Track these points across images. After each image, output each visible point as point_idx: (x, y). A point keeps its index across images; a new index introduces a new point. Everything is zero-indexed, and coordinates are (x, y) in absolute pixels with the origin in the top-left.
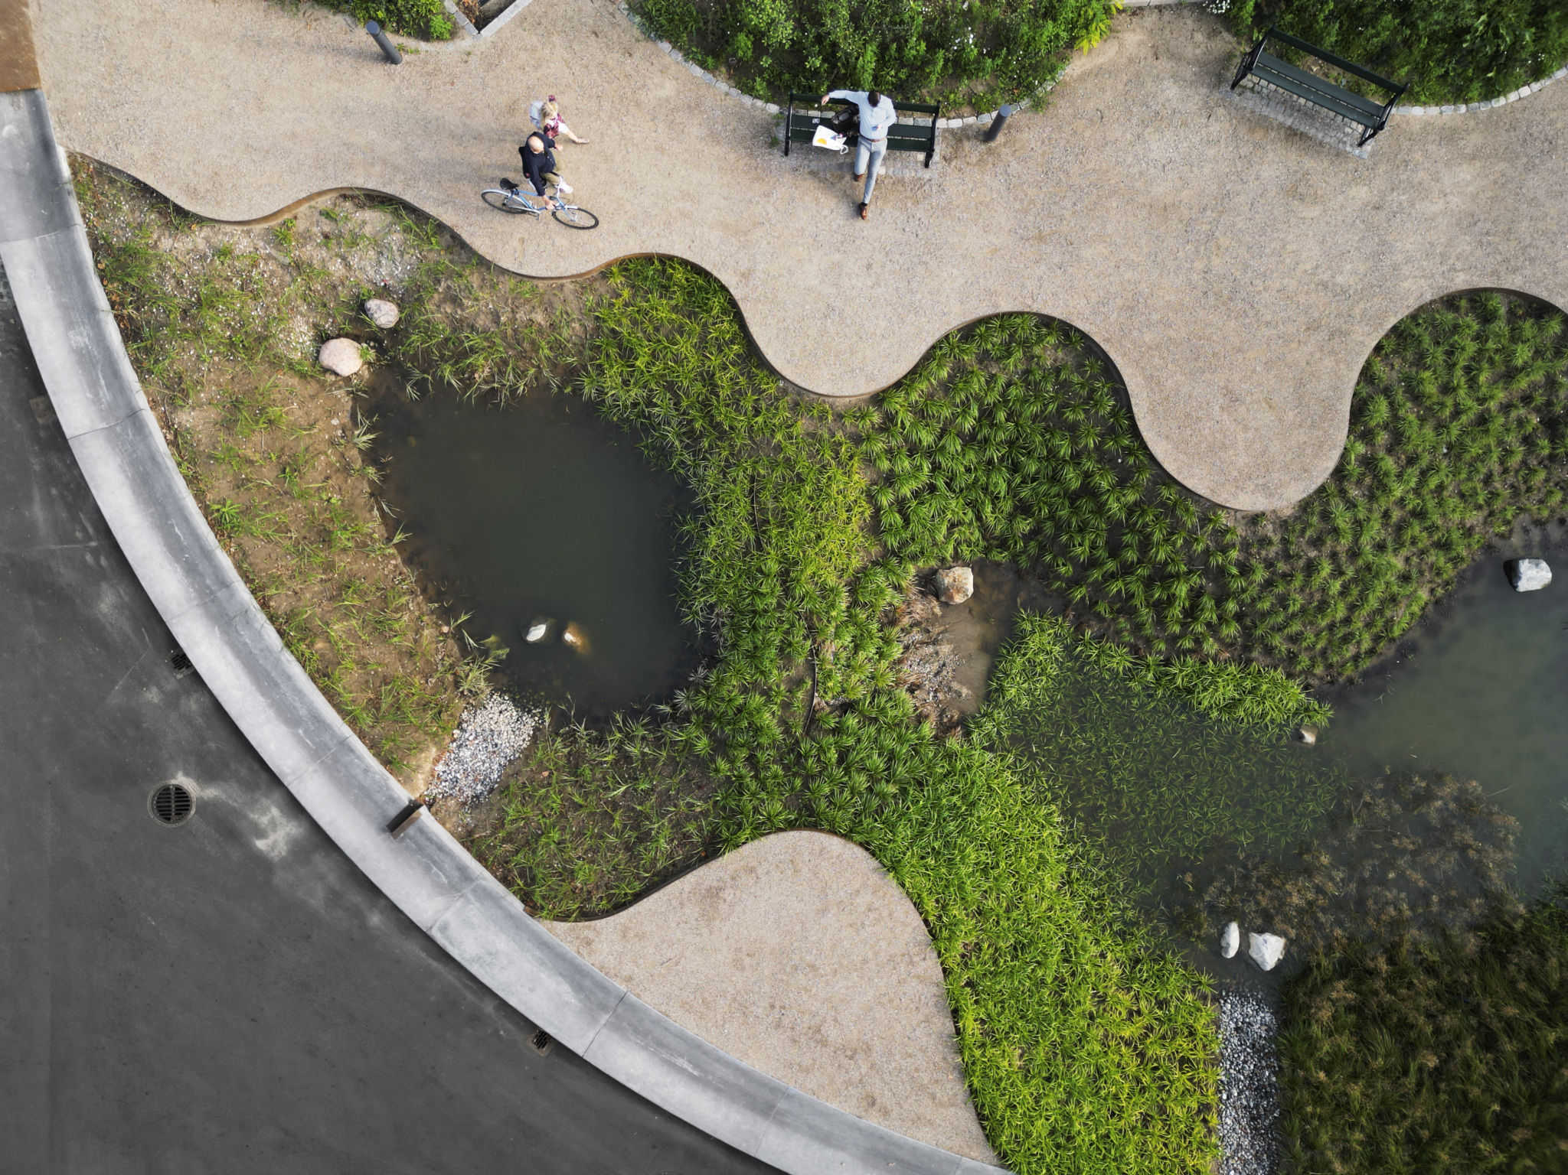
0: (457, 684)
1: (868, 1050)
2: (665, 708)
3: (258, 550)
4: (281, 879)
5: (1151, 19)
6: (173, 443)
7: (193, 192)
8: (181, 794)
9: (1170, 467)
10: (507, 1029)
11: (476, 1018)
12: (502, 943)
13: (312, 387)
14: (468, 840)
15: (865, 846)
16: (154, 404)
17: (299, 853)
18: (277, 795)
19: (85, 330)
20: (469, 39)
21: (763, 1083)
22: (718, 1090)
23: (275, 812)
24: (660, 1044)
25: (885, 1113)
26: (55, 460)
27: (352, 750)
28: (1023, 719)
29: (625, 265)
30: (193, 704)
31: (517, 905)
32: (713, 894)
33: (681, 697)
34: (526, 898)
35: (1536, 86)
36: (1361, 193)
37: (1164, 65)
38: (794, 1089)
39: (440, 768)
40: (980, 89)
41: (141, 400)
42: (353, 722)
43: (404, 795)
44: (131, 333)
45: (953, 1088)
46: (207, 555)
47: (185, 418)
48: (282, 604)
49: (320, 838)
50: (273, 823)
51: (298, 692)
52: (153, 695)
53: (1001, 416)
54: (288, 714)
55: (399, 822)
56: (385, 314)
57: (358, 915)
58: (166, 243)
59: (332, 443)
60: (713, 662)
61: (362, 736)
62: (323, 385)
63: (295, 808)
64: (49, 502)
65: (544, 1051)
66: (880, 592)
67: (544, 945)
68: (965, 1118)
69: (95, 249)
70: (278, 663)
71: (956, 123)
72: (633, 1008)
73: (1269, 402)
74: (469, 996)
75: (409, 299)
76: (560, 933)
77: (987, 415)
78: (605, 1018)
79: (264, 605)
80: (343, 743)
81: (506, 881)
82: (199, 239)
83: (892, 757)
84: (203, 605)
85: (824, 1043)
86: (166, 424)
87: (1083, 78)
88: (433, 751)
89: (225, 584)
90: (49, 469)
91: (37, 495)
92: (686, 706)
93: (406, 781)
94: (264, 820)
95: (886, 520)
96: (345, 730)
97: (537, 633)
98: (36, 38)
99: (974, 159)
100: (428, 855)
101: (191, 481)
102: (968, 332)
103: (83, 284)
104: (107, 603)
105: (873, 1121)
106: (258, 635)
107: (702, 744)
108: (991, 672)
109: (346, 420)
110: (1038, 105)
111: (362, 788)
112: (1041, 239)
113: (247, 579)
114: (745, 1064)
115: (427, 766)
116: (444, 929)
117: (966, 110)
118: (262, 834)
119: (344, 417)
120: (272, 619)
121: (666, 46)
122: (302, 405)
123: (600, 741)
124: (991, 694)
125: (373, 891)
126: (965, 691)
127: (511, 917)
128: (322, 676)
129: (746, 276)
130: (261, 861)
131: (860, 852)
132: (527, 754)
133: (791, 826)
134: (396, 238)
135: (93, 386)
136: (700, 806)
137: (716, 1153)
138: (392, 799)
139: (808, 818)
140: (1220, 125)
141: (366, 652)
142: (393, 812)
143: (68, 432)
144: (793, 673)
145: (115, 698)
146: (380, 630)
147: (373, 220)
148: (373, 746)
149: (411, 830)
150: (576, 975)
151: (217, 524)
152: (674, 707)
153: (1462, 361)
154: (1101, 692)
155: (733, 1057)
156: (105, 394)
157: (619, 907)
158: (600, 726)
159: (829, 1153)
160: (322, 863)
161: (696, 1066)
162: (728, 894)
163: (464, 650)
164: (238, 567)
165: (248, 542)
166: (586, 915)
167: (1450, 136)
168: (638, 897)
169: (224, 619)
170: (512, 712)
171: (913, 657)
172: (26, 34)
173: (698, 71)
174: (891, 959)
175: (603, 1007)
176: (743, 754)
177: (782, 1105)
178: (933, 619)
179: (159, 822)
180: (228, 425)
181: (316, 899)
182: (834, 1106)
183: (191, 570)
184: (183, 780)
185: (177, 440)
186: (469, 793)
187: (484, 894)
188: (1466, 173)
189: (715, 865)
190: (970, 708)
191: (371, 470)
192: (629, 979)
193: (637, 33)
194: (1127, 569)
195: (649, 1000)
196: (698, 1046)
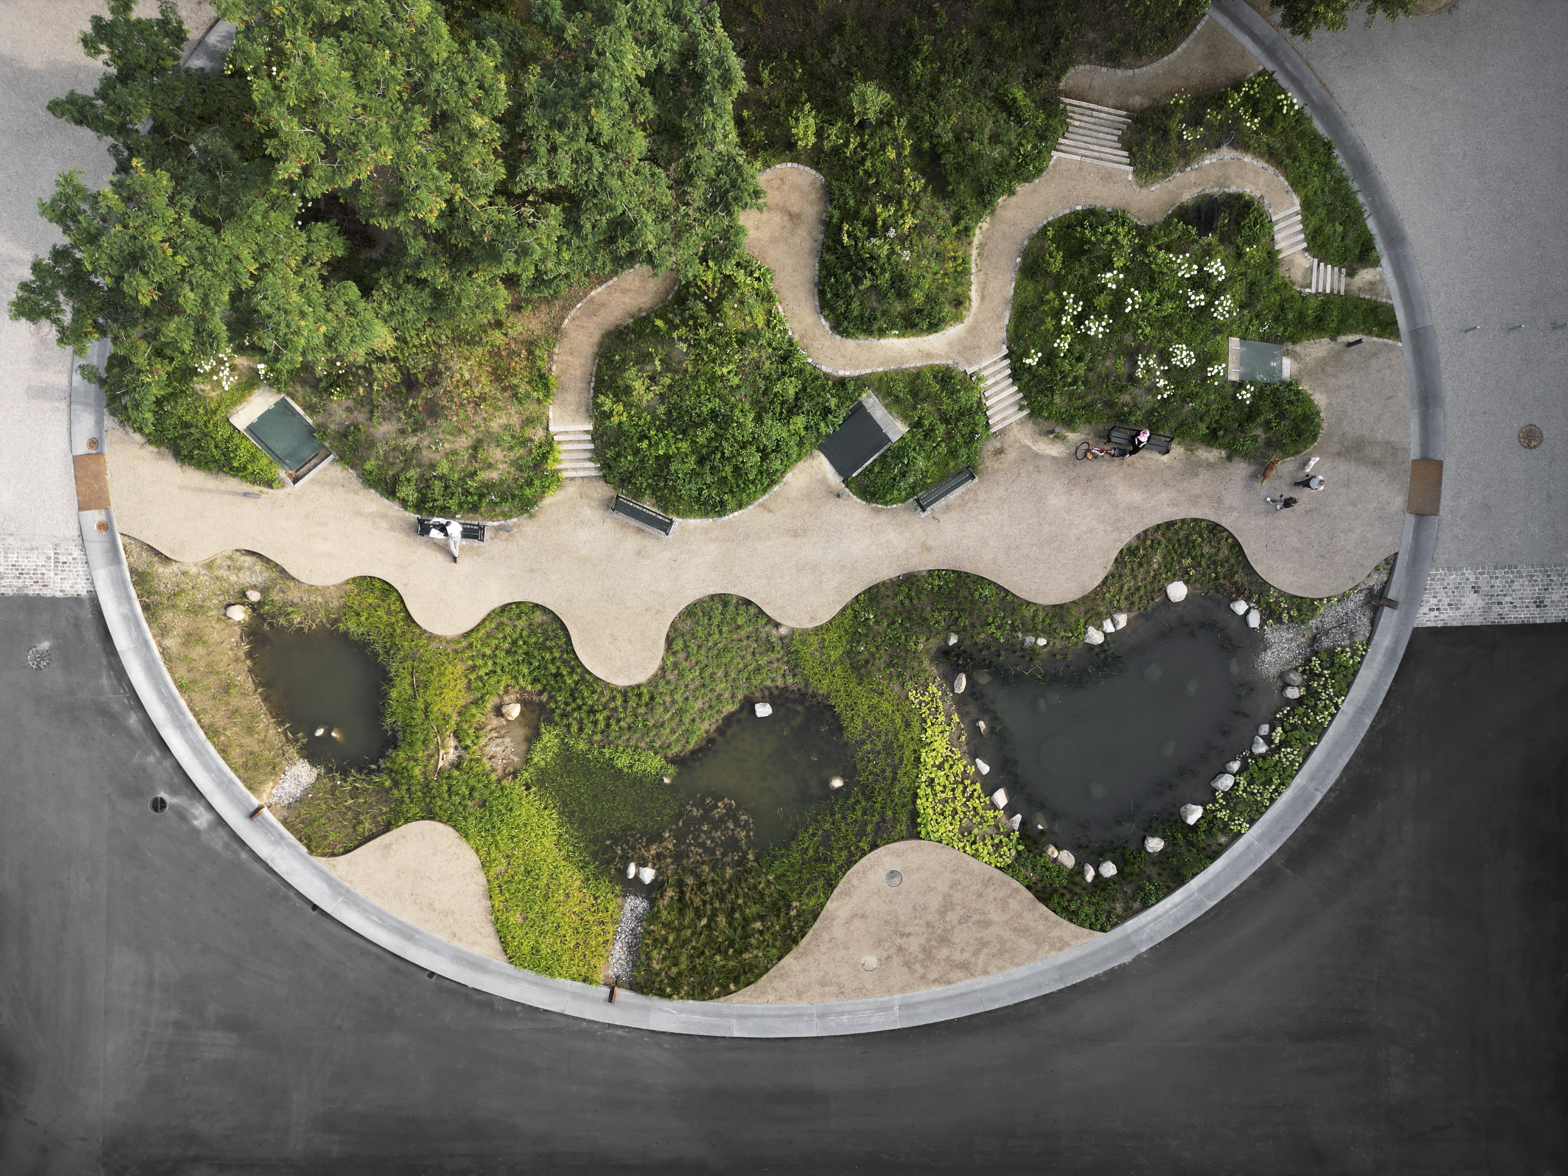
0: (284, 755)
1: (453, 913)
2: (373, 767)
3: (196, 696)
4: (204, 837)
5: (578, 482)
6: (162, 653)
7: (173, 551)
8: (163, 801)
9: (588, 667)
10: (299, 903)
11: (286, 898)
12: (297, 866)
13: (223, 625)
14: (285, 822)
15: (454, 827)
16: (154, 636)
17: (212, 827)
18: (203, 802)
19: (127, 606)
20: (290, 488)
21: (408, 927)
22: (389, 930)
23: (202, 809)
24: (365, 910)
25: (460, 940)
26: (112, 660)
27: (234, 783)
28: (542, 772)
29: (354, 580)
30: (167, 763)
31: (304, 850)
32: (388, 847)
33: (381, 761)
34: (308, 847)
35: (741, 512)
36: (668, 554)
37: (584, 500)
38: (421, 929)
39: (274, 791)
40: (507, 509)
41: (149, 636)
42: (235, 771)
43: (256, 802)
44: (146, 608)
45: (490, 930)
46: (175, 700)
47: (168, 642)
48: (206, 720)
49: (220, 821)
50: (201, 814)
51: (212, 759)
52: (151, 759)
53: (521, 643)
54: (208, 767)
55: (254, 814)
56: (254, 596)
57: (235, 853)
58: (161, 570)
59: (231, 649)
60: (396, 747)
61: (240, 777)
62: (228, 625)
63: (210, 808)
64: (109, 677)
65: (315, 913)
66: (474, 716)
67: (315, 867)
68: (494, 943)
69: (131, 572)
70: (204, 746)
71: (496, 524)
72: (353, 894)
73: (629, 640)
74: (284, 889)
75: (264, 591)
76: (323, 862)
77: (514, 642)
78: (341, 899)
79: (199, 721)
80: (231, 781)
81: (300, 840)
82: (175, 567)
83: (472, 789)
84: (173, 721)
85: (434, 910)
86: (160, 645)
87: (550, 505)
88: (271, 784)
89: (182, 713)
90: (110, 663)
91: (104, 674)
92: (383, 766)
93: (259, 797)
94: (197, 813)
95: (474, 685)
96: (232, 775)
97: (320, 732)
98: (109, 488)
99: (504, 538)
100: (267, 827)
101: (170, 669)
102: (504, 609)
103: (126, 588)
104: (133, 720)
105: (455, 943)
106: (196, 735)
107: (388, 784)
108: (529, 750)
109: (239, 639)
110: (531, 516)
111: (238, 799)
112: (532, 571)
113: (192, 710)
114: (401, 918)
115: (268, 790)
116: (272, 860)
117: (501, 518)
118: (196, 818)
119: (237, 638)
120: (202, 727)
121: (373, 491)
122: (218, 633)
123: (345, 780)
124: (527, 761)
125: (243, 844)
126: (516, 759)
127: (301, 855)
128: (223, 751)
129: (406, 585)
130: (195, 831)
131: (451, 830)
132: (313, 785)
133: (423, 818)
134: (258, 568)
135: (129, 629)
136: (384, 809)
137: (388, 956)
138: (251, 804)
139: (430, 815)
140: (609, 525)
141: (243, 741)
142: (252, 810)
143: (118, 649)
144: (430, 752)
145: (136, 760)
146: (250, 730)
147: (249, 560)
148: (244, 781)
149: (259, 818)
150: (329, 881)
151: (180, 687)
152: (379, 766)
153: (716, 621)
154: (577, 759)
155: (395, 915)
156: (134, 633)
157: (347, 851)
158: (345, 773)
159: (437, 957)
160: (221, 832)
161: (380, 919)
162: (394, 847)
163: (288, 740)
164: (188, 705)
165: (193, 695)
166: (334, 855)
167: (706, 531)
168: (356, 847)
169: (182, 727)
170: (308, 766)
171: (493, 744)
172: (106, 486)
173: (386, 501)
174: (464, 875)
175: (341, 894)
176: (405, 787)
177: (417, 936)
178: (503, 727)
179: (153, 812)
180: (185, 644)
181: (219, 846)
182: (438, 936)
183: (169, 707)
184: (163, 795)
185: (164, 651)
186: (286, 802)
187: (290, 845)
188: (712, 547)
189: (388, 834)
190: (518, 767)
191: (248, 662)
192: (351, 882)
193: (360, 485)
194: (579, 708)
195: (360, 891)
196: (380, 911)
